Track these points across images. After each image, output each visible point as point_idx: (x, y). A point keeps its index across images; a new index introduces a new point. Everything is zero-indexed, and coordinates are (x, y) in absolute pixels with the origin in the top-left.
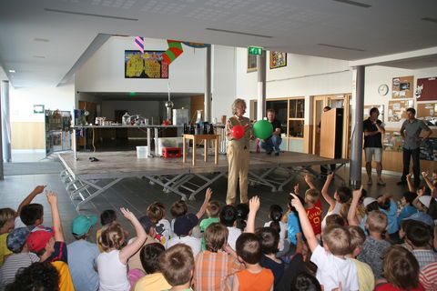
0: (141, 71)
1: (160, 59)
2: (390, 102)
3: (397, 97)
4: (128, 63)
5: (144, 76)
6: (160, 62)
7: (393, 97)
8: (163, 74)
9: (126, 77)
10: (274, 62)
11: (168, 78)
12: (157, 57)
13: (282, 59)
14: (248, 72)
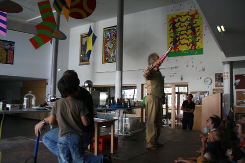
1: (7, 48)
2: (214, 90)
3: (219, 86)
6: (6, 50)
7: (216, 86)
8: (8, 60)
10: (106, 59)
11: (12, 64)
12: (4, 45)
13: (114, 57)
14: (80, 65)
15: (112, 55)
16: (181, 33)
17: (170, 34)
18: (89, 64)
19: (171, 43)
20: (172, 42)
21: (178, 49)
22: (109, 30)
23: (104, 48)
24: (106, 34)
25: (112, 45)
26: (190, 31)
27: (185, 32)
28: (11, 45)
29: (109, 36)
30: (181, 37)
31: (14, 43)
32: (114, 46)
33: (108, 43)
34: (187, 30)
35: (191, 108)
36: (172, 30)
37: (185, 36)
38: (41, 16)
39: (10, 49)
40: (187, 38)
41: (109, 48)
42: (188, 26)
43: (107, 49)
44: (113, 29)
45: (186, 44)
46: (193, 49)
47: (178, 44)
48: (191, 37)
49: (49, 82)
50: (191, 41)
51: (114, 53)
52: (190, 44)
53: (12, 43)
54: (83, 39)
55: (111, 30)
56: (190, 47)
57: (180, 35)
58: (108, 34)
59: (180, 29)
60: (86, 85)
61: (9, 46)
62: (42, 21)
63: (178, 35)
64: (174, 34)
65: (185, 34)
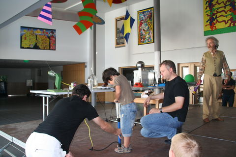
0: (34, 43)
1: (49, 35)
4: (24, 37)
5: (36, 47)
6: (49, 38)
8: (51, 46)
9: (22, 47)
10: (142, 40)
11: (55, 50)
12: (47, 33)
13: (149, 38)
14: (116, 47)
15: (147, 36)
16: (219, 11)
17: (206, 12)
18: (125, 46)
19: (207, 22)
20: (208, 20)
21: (215, 27)
22: (143, 13)
23: (139, 30)
24: (140, 17)
25: (147, 27)
26: (228, 8)
27: (223, 9)
28: (53, 33)
29: (144, 18)
30: (218, 15)
31: (55, 30)
32: (148, 28)
33: (143, 25)
34: (225, 7)
35: (231, 85)
36: (208, 7)
37: (223, 13)
38: (81, 2)
39: (52, 36)
40: (225, 15)
41: (144, 30)
42: (226, 2)
43: (142, 31)
44: (148, 11)
45: (224, 21)
46: (232, 25)
47: (215, 22)
48: (230, 13)
49: (88, 65)
50: (229, 17)
51: (149, 34)
52: (228, 21)
53: (53, 31)
54: (118, 22)
55: (145, 12)
56: (228, 25)
57: (217, 12)
58: (143, 16)
59: (217, 6)
60: (139, 65)
61: (51, 34)
62: (83, 8)
63: (215, 12)
64: (211, 12)
65: (223, 11)
